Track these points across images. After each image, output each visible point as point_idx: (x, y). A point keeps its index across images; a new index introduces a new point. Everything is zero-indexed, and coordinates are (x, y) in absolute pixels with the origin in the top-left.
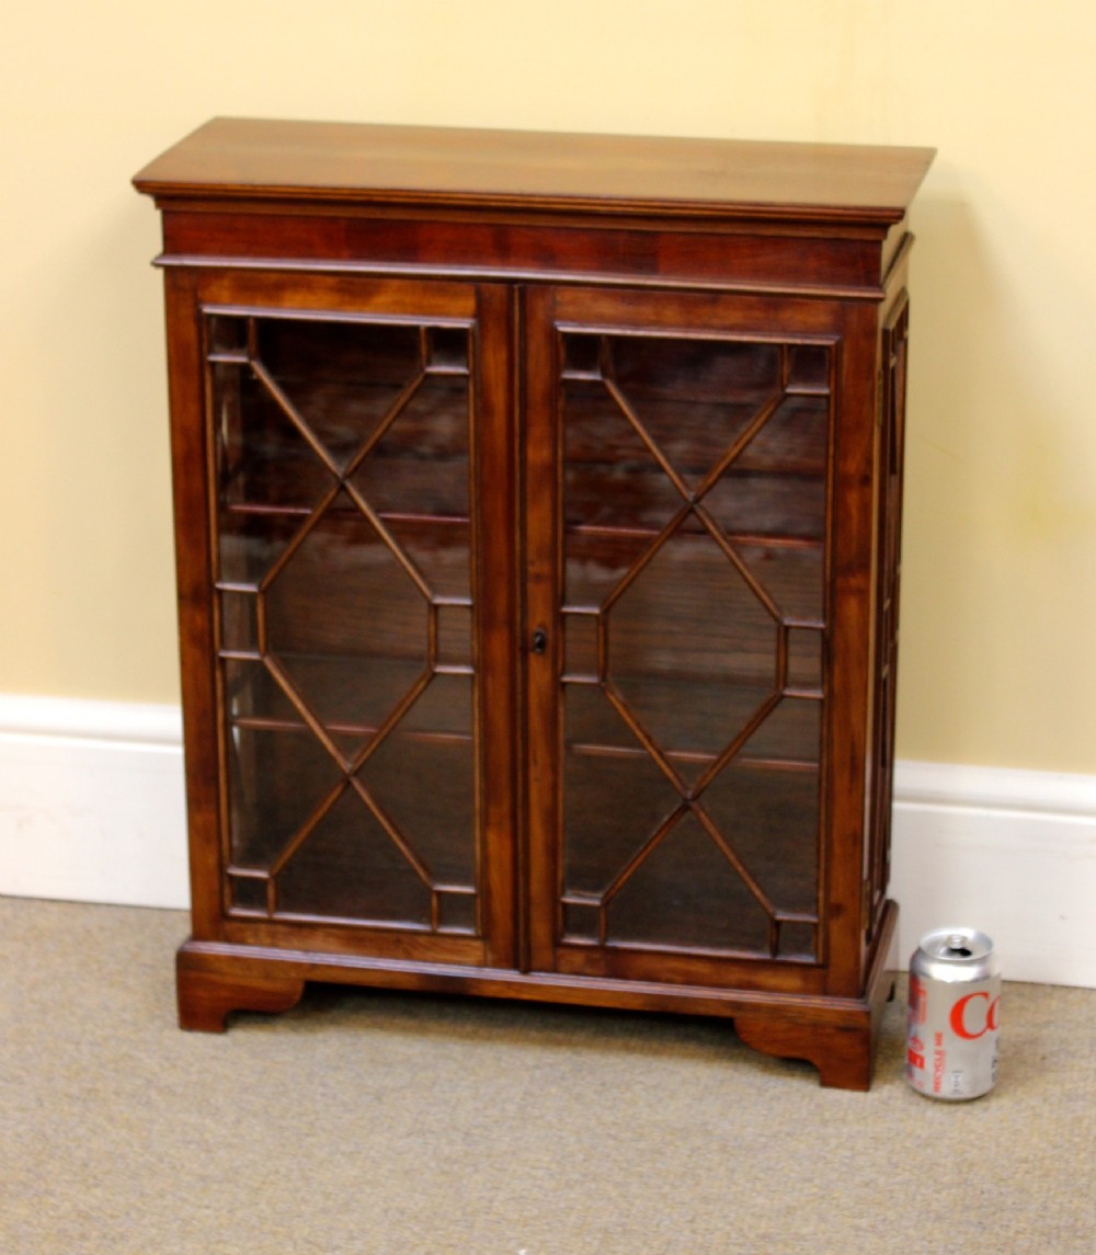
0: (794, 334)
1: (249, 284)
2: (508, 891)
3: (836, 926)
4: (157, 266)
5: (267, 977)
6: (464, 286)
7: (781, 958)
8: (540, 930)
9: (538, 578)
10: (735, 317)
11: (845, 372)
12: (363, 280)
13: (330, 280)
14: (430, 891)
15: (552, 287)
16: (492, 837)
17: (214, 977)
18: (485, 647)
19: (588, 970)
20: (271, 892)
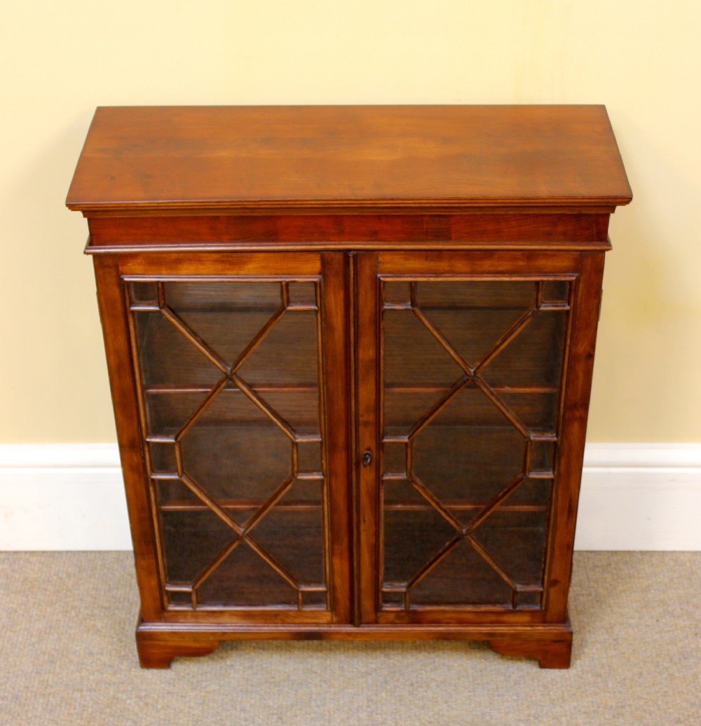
0: (546, 273)
1: (155, 261)
2: (347, 586)
3: (553, 591)
4: (88, 254)
5: (195, 641)
6: (312, 255)
7: (517, 609)
8: (367, 604)
9: (366, 424)
10: (505, 266)
11: (580, 295)
12: (239, 254)
13: (215, 256)
14: (298, 592)
15: (376, 253)
16: (336, 561)
17: (161, 643)
18: (330, 463)
19: (398, 621)
20: (194, 598)
